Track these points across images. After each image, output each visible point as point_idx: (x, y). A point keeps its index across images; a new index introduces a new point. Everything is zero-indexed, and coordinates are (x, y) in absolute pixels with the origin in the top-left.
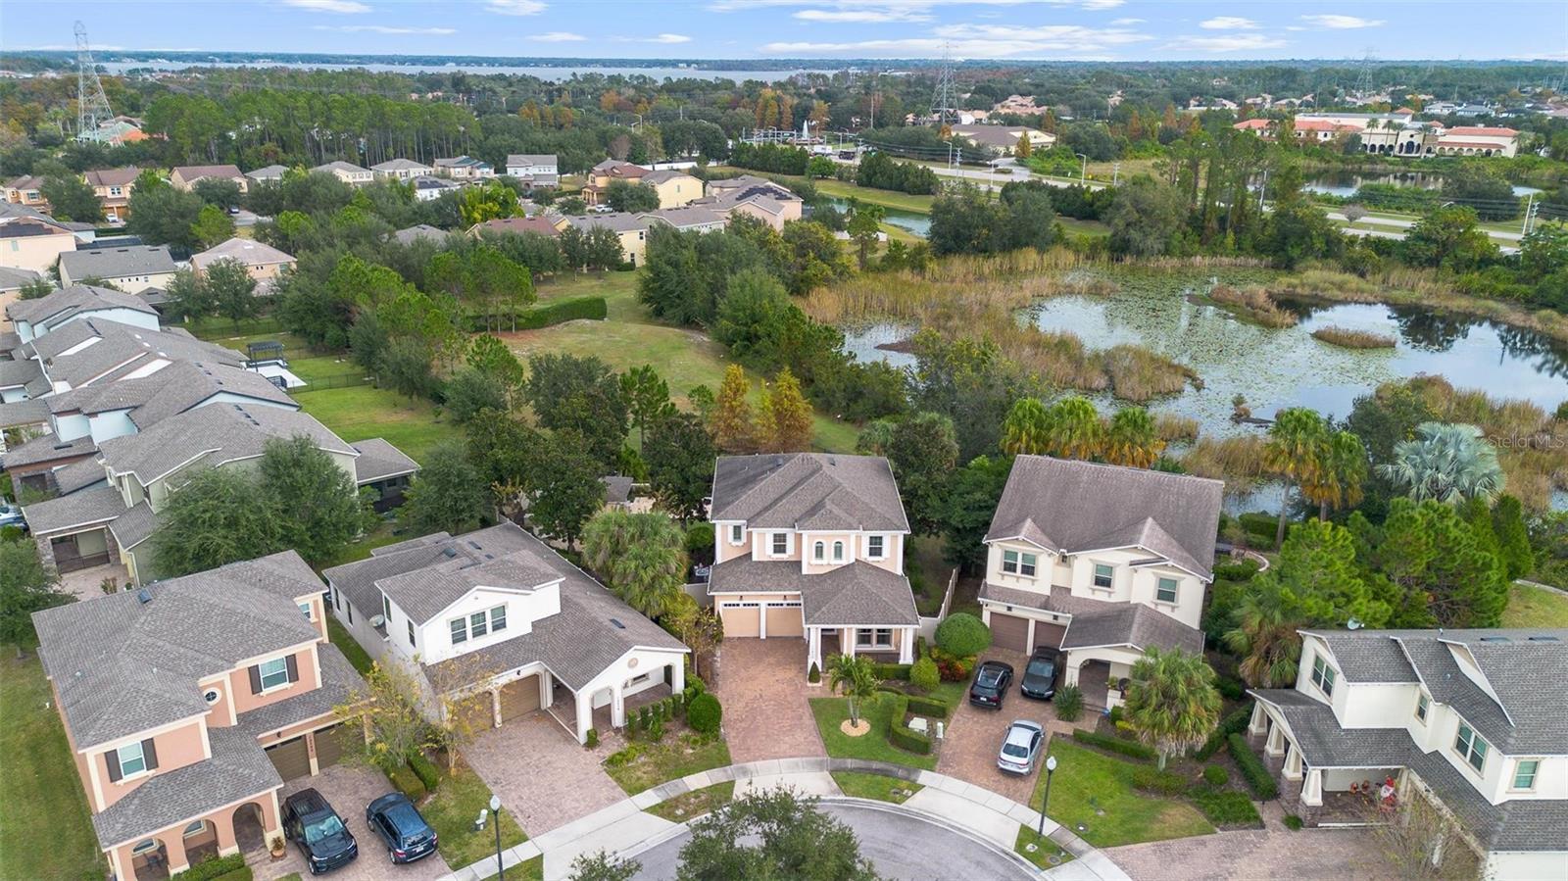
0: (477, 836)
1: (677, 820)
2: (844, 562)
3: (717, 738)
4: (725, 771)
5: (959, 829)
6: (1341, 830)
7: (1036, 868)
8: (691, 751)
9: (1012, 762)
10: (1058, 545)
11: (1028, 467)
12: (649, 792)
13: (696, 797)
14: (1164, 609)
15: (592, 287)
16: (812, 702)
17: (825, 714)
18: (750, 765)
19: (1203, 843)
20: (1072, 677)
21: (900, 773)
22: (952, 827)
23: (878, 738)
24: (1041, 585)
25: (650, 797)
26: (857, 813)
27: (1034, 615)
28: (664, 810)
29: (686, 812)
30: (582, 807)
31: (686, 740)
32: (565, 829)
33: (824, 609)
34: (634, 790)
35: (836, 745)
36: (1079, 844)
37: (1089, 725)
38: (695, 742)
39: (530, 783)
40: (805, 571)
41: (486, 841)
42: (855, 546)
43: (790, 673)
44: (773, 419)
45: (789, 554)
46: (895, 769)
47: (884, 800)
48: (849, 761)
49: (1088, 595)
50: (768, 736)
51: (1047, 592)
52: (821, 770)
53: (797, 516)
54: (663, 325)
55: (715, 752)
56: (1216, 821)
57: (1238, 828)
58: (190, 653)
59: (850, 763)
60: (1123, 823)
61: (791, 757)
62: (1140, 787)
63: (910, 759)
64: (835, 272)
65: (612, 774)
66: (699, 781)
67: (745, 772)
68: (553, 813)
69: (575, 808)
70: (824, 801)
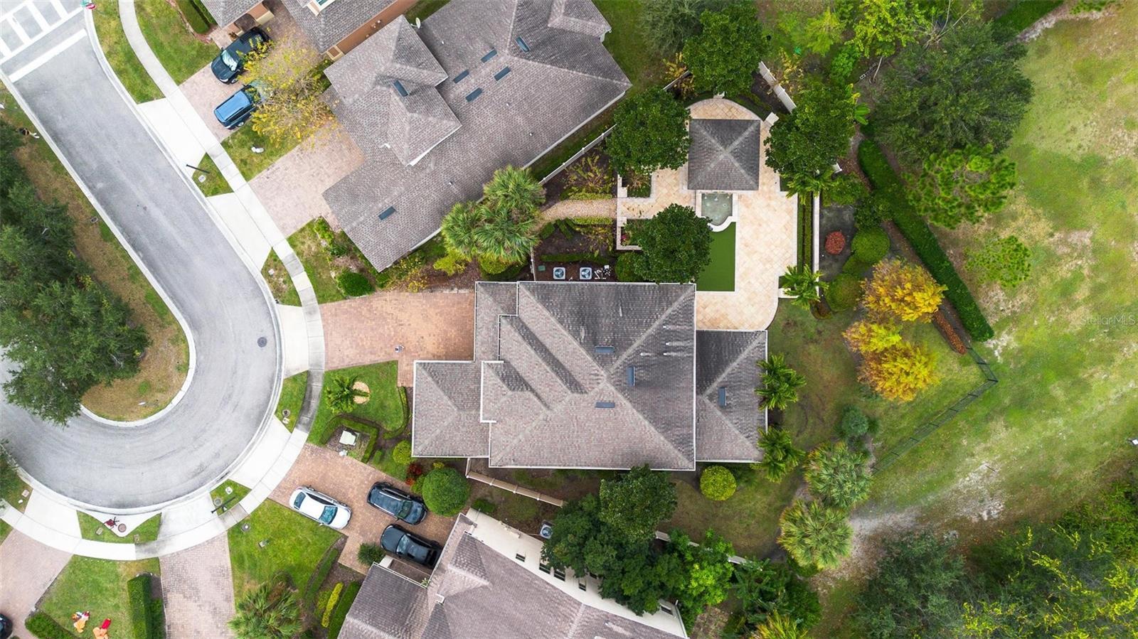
1: (265, 271)
4: (313, 300)
5: (250, 448)
7: (212, 489)
8: (334, 276)
12: (291, 251)
13: (284, 282)
16: (391, 364)
17: (378, 374)
18: (318, 316)
21: (305, 419)
22: (253, 444)
25: (285, 252)
26: (268, 386)
28: (273, 260)
29: (271, 276)
30: (276, 209)
31: (344, 273)
32: (258, 200)
33: (431, 378)
34: (292, 241)
36: (232, 519)
46: (310, 415)
47: (279, 404)
48: (321, 385)
50: (351, 329)
52: (311, 366)
55: (334, 293)
59: (317, 386)
60: (248, 554)
61: (326, 345)
63: (320, 426)
65: (310, 225)
66: (302, 282)
67: (310, 313)
68: (272, 193)
69: (276, 206)
70: (281, 364)
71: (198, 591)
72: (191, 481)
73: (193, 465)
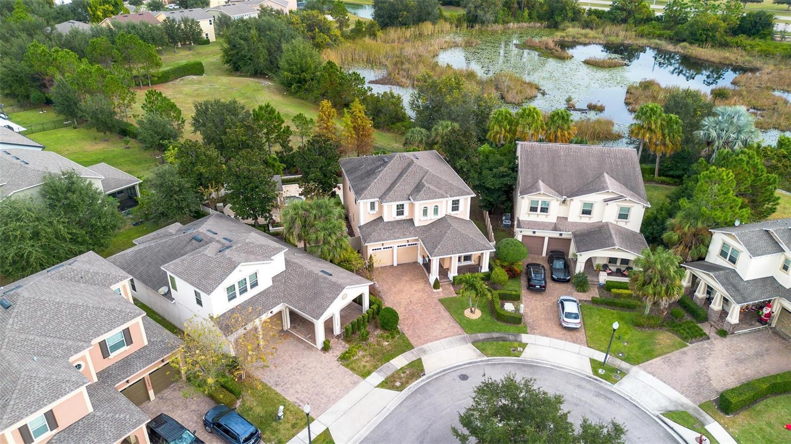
0: (281, 423)
1: (400, 389)
2: (439, 216)
3: (398, 332)
4: (412, 353)
5: (558, 367)
6: (745, 333)
7: (610, 384)
8: (387, 343)
9: (572, 323)
10: (561, 194)
11: (529, 150)
12: (374, 374)
13: (404, 373)
14: (622, 223)
15: (187, 55)
16: (442, 301)
17: (453, 307)
18: (425, 346)
19: (685, 353)
20: (580, 268)
21: (511, 338)
22: (553, 366)
23: (489, 318)
24: (551, 217)
25: (376, 378)
26: (499, 366)
27: (547, 234)
28: (388, 384)
29: (402, 383)
30: (338, 392)
31: (382, 336)
32: (333, 408)
33: (439, 247)
34: (365, 374)
35: (468, 326)
36: (624, 365)
37: (594, 293)
38: (388, 337)
39: (298, 381)
40: (417, 224)
41: (288, 426)
42: (445, 207)
43: (420, 285)
44: (353, 132)
45: (406, 215)
46: (507, 336)
47: (509, 356)
48: (479, 335)
49: (578, 220)
50: (426, 327)
51: (554, 220)
52: (467, 343)
53: (409, 192)
54: (240, 76)
55: (401, 341)
56: (685, 339)
57: (698, 341)
58: (56, 341)
59: (481, 336)
60: (640, 348)
61: (446, 337)
62: (638, 325)
63: (511, 328)
64: (331, 39)
65: (347, 366)
66: (400, 362)
67: (424, 352)
68: (322, 398)
69: (334, 393)
70: (477, 362)
71: (697, 373)
72: (614, 399)
73: (601, 402)
